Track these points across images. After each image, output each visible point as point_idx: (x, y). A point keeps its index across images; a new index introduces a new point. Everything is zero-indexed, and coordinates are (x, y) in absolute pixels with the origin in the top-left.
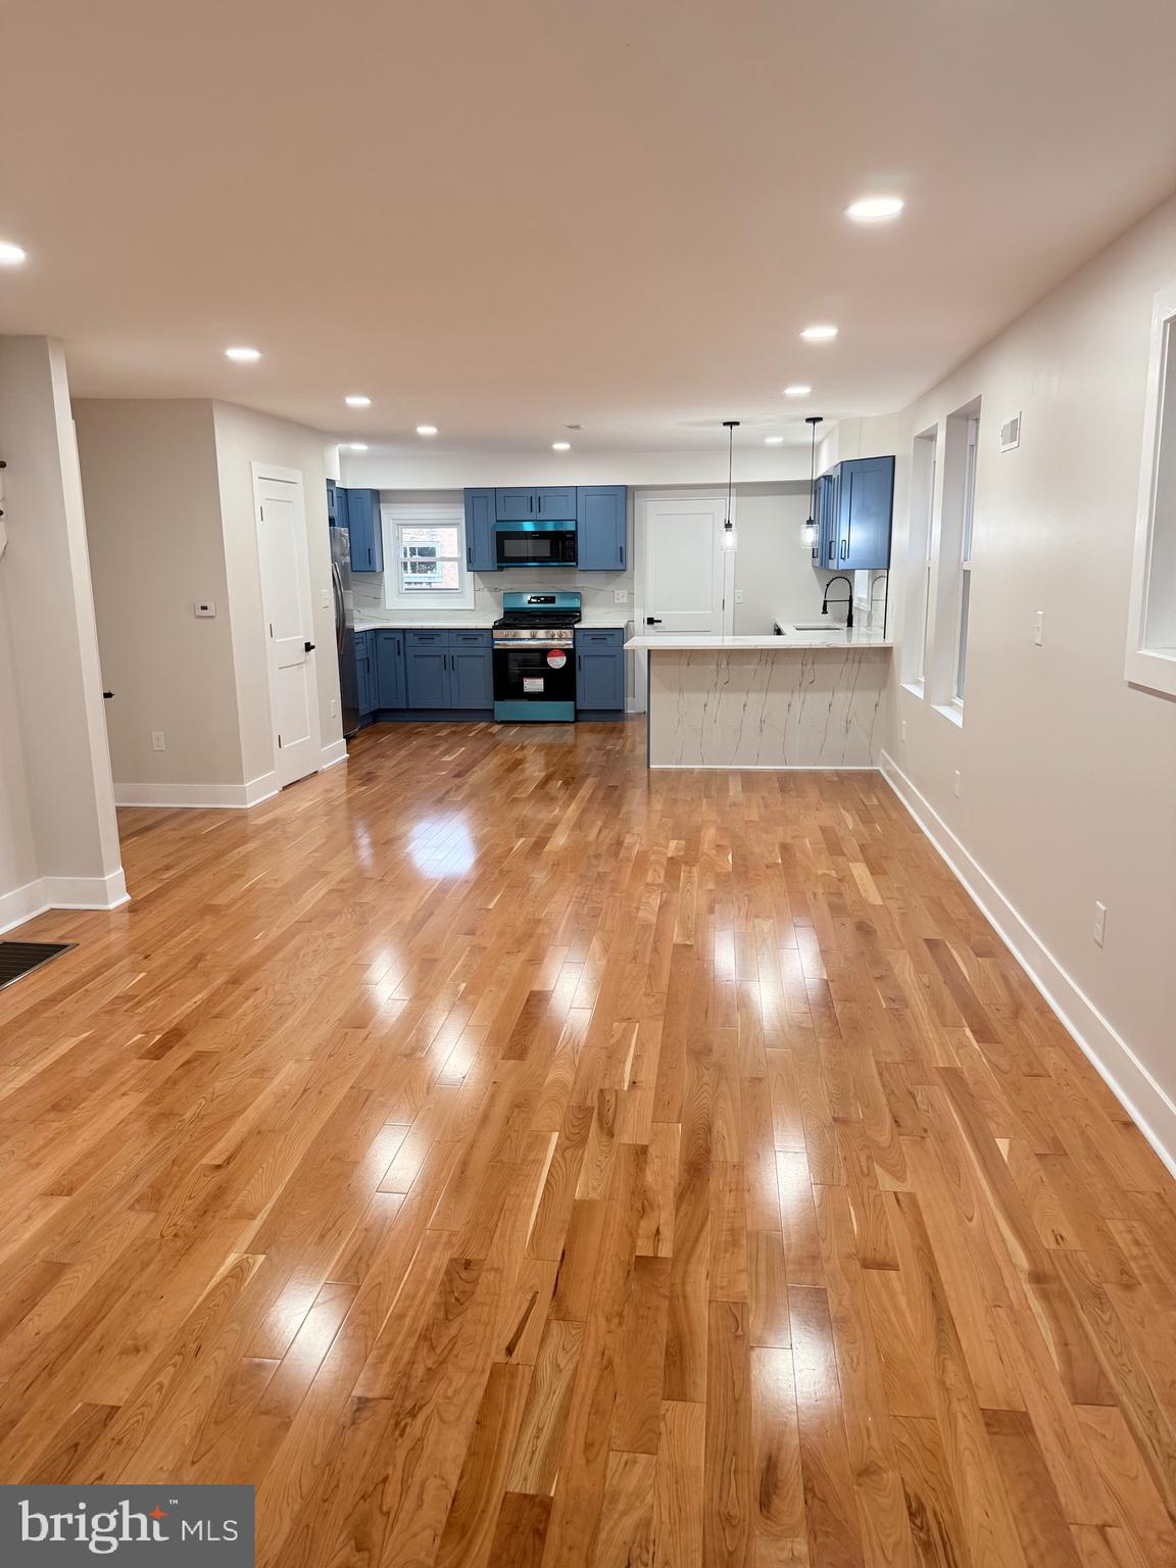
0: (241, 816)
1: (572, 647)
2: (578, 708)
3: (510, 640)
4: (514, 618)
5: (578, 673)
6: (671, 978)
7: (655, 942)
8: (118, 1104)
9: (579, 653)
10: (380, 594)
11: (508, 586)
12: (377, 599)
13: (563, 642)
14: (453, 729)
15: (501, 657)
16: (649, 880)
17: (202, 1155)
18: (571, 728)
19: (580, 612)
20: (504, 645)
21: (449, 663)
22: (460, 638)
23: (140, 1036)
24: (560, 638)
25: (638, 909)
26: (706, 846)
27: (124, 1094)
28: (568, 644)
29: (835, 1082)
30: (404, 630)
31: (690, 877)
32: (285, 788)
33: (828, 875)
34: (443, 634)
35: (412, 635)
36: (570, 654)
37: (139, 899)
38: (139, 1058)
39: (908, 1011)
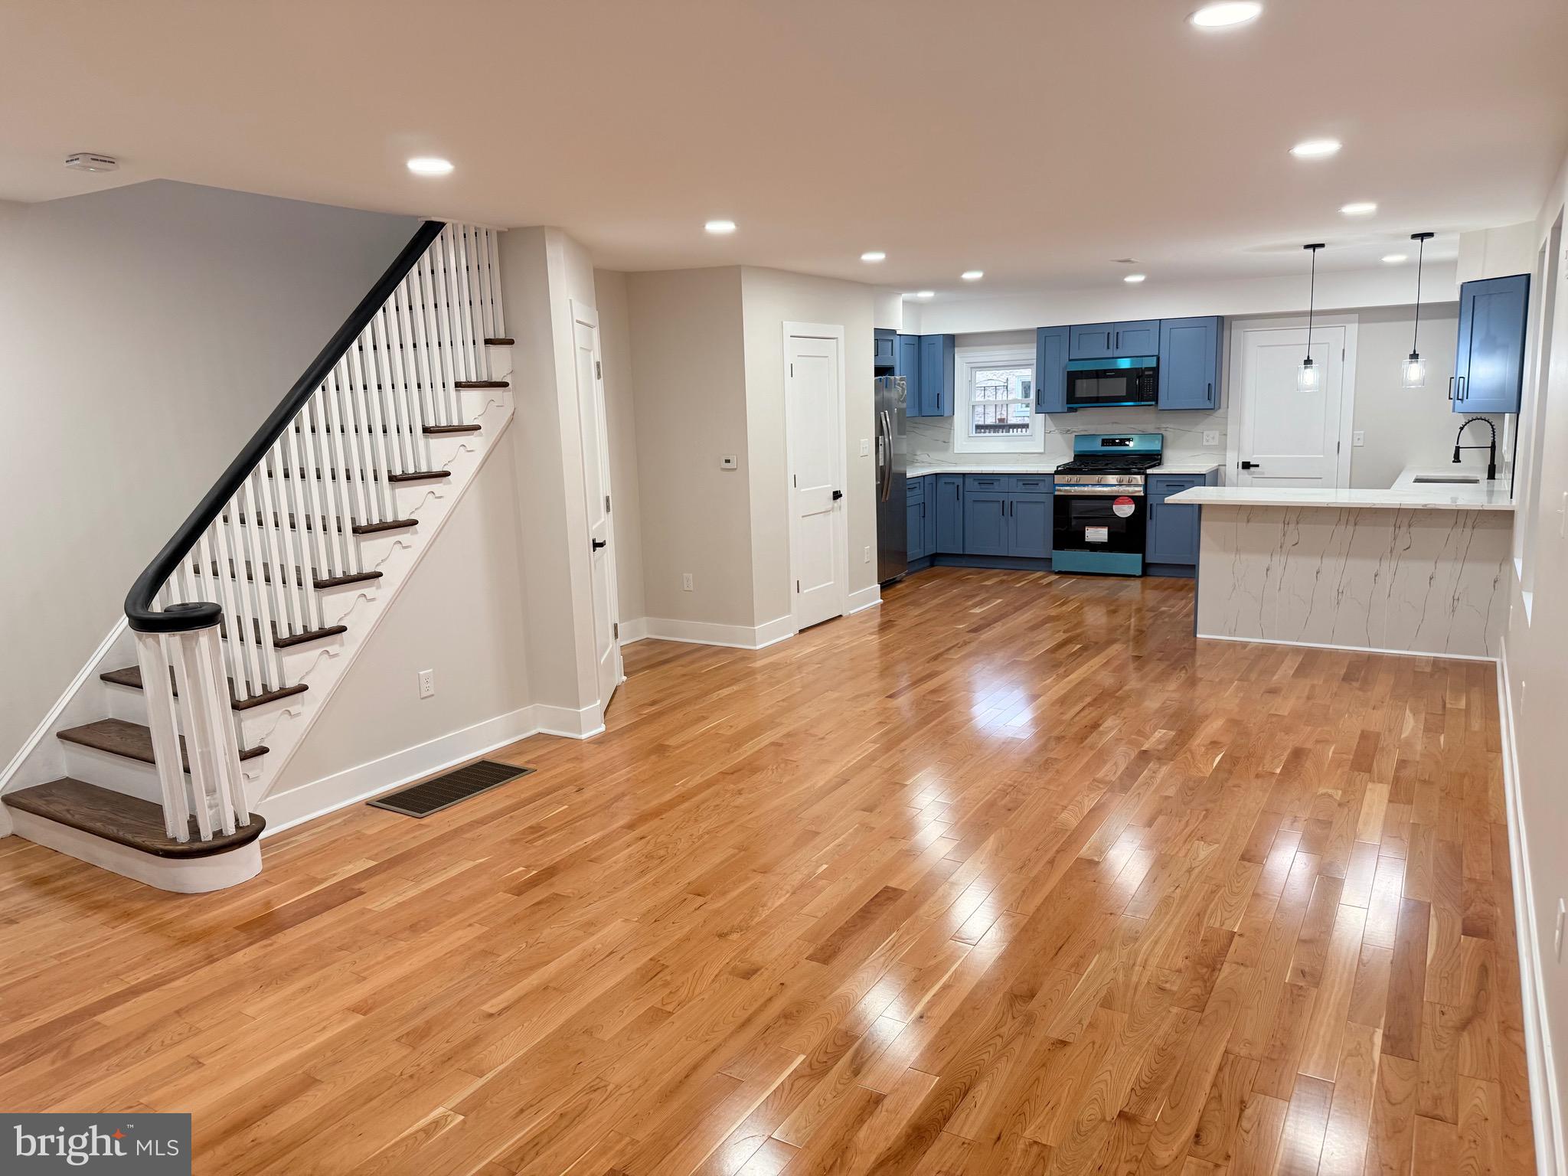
0: (747, 656)
1: (1142, 494)
2: (1148, 561)
3: (1074, 485)
4: (1085, 463)
5: (1149, 523)
6: (1048, 899)
7: (1058, 852)
8: (460, 933)
9: (1150, 501)
10: (949, 439)
11: (1081, 427)
12: (947, 443)
13: (1131, 489)
14: (1005, 577)
15: (1062, 504)
16: (1100, 775)
17: (484, 1002)
18: (1136, 584)
19: (1161, 455)
20: (1065, 491)
21: (1007, 509)
22: (1021, 483)
23: (521, 869)
24: (1129, 485)
25: (1065, 808)
26: (1198, 741)
27: (470, 925)
28: (1139, 491)
29: (1155, 1066)
30: (964, 474)
31: (1152, 777)
32: (801, 631)
33: (1330, 796)
34: (1002, 479)
35: (972, 480)
36: (1140, 502)
37: (611, 731)
38: (505, 892)
39: (1314, 992)
